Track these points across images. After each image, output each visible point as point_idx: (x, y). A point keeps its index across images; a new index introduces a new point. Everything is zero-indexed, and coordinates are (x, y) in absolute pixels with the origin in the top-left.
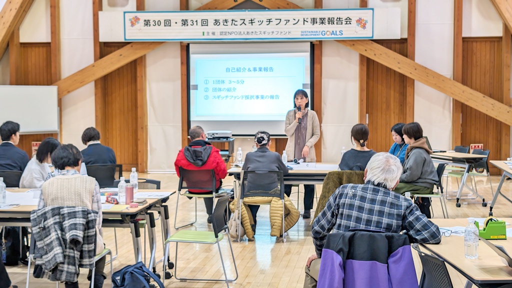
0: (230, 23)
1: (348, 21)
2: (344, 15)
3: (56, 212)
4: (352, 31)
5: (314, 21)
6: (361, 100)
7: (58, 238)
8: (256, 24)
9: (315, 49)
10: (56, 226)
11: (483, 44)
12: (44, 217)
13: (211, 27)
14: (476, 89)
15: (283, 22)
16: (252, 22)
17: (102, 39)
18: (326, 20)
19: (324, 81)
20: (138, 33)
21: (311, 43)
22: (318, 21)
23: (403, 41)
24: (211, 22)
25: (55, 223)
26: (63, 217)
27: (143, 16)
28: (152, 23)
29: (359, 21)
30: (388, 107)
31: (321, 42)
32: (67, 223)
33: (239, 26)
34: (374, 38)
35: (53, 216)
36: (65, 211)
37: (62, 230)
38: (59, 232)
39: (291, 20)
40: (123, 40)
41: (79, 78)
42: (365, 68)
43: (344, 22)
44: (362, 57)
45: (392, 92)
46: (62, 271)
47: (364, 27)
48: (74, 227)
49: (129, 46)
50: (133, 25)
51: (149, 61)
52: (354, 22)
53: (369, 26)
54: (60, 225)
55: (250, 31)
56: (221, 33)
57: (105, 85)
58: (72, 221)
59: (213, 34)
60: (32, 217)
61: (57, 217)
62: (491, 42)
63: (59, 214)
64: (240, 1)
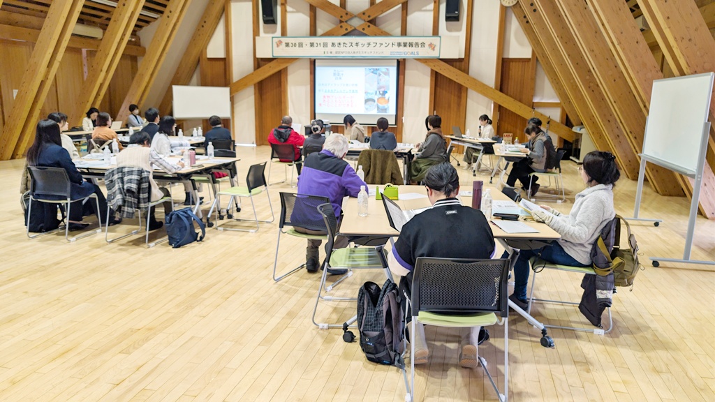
0: (342, 45)
1: (423, 45)
2: (420, 40)
3: (120, 170)
4: (425, 52)
5: (399, 45)
6: (430, 101)
7: (120, 189)
8: (360, 46)
9: (401, 65)
10: (119, 180)
11: (517, 63)
12: (112, 173)
13: (329, 47)
14: (510, 96)
15: (378, 45)
16: (357, 44)
17: (259, 55)
18: (408, 44)
19: (406, 88)
20: (282, 52)
21: (398, 60)
22: (402, 44)
23: (460, 60)
24: (330, 45)
25: (118, 178)
26: (124, 174)
27: (285, 40)
28: (290, 45)
29: (431, 45)
30: (449, 106)
31: (404, 59)
32: (126, 178)
33: (348, 48)
34: (441, 57)
35: (118, 173)
36: (126, 170)
37: (123, 183)
38: (120, 184)
39: (384, 44)
40: (271, 57)
41: (243, 82)
42: (434, 79)
43: (420, 46)
44: (432, 70)
45: (453, 96)
46: (124, 211)
47: (434, 49)
48: (130, 181)
49: (275, 61)
50: (278, 46)
51: (290, 70)
52: (427, 46)
53: (437, 48)
54: (122, 179)
55: (356, 51)
56: (336, 53)
57: (261, 87)
58: (130, 177)
59: (331, 53)
60: (106, 173)
61: (120, 174)
62: (523, 62)
63: (122, 172)
64: (349, 30)
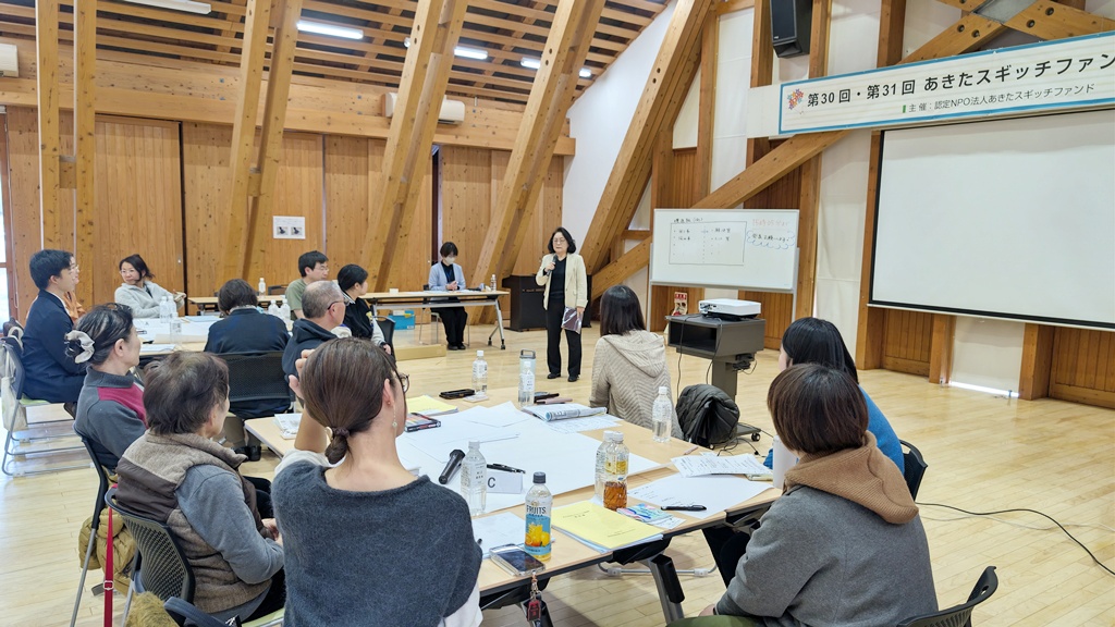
0: (956, 82)
8: (1012, 76)
13: (920, 94)
15: (1076, 65)
16: (1003, 73)
20: (799, 119)
24: (920, 85)
27: (812, 87)
28: (820, 99)
33: (974, 86)
40: (776, 135)
49: (786, 144)
50: (792, 105)
51: (825, 165)
55: (997, 94)
56: (938, 105)
59: (923, 107)
64: (983, 34)
